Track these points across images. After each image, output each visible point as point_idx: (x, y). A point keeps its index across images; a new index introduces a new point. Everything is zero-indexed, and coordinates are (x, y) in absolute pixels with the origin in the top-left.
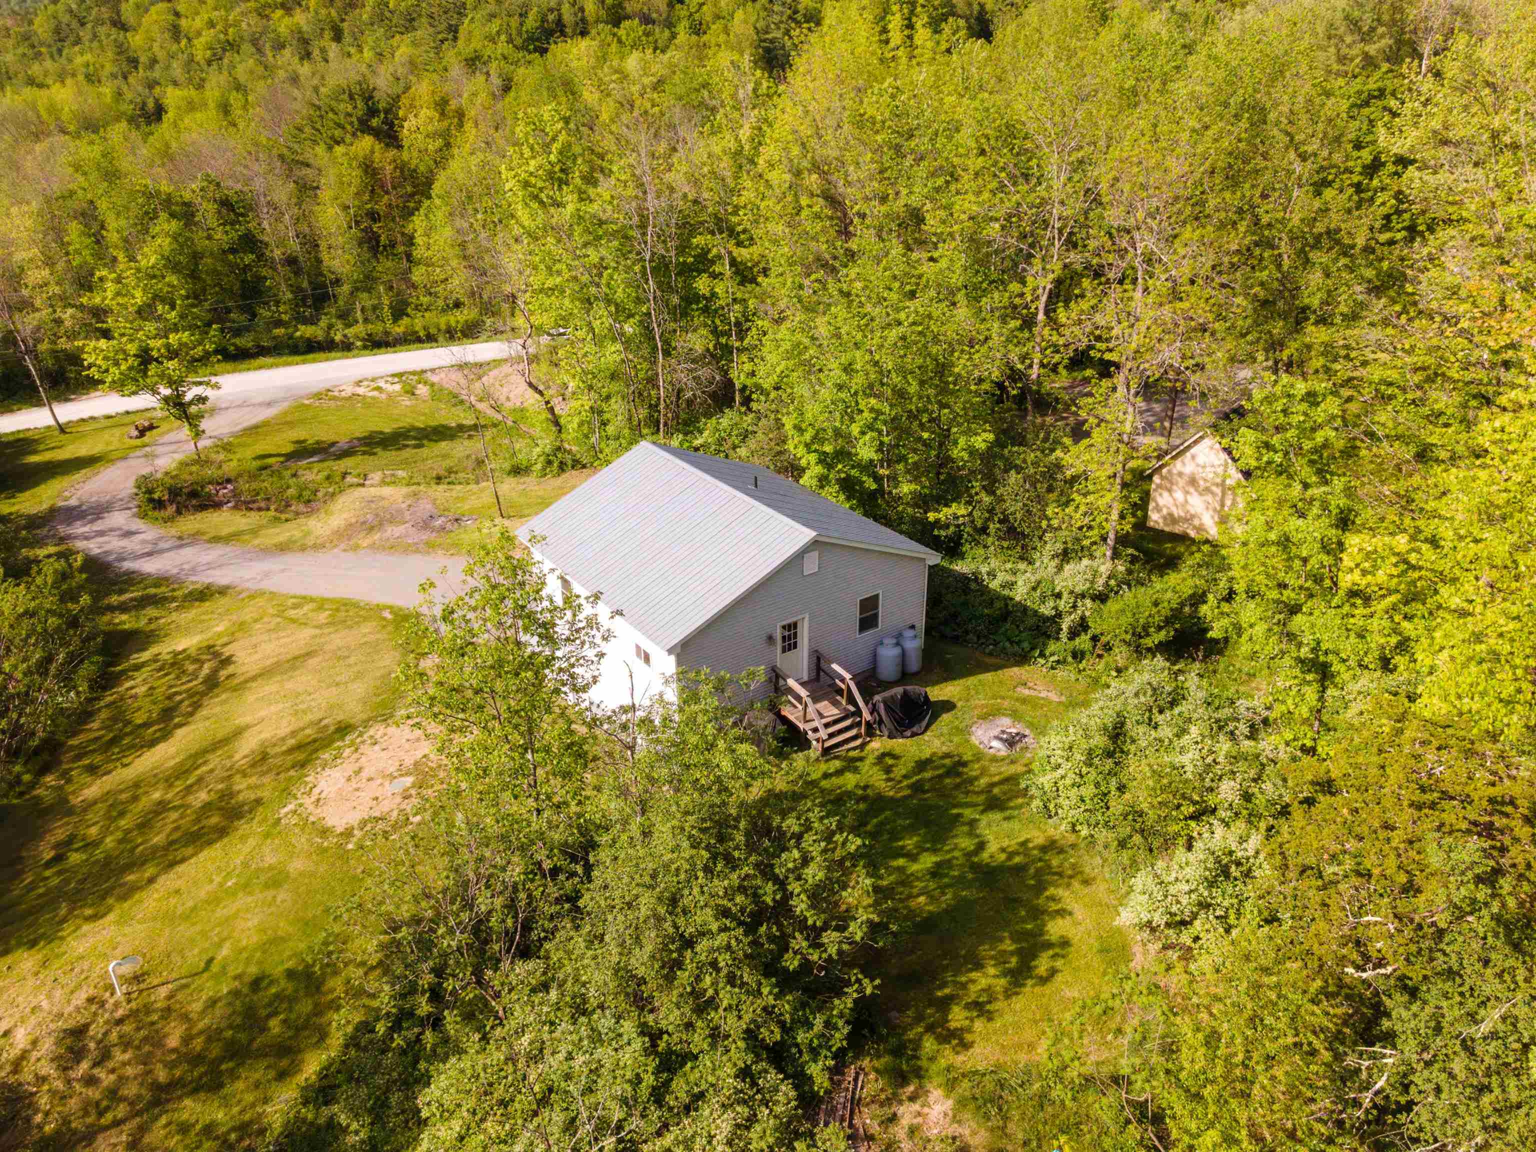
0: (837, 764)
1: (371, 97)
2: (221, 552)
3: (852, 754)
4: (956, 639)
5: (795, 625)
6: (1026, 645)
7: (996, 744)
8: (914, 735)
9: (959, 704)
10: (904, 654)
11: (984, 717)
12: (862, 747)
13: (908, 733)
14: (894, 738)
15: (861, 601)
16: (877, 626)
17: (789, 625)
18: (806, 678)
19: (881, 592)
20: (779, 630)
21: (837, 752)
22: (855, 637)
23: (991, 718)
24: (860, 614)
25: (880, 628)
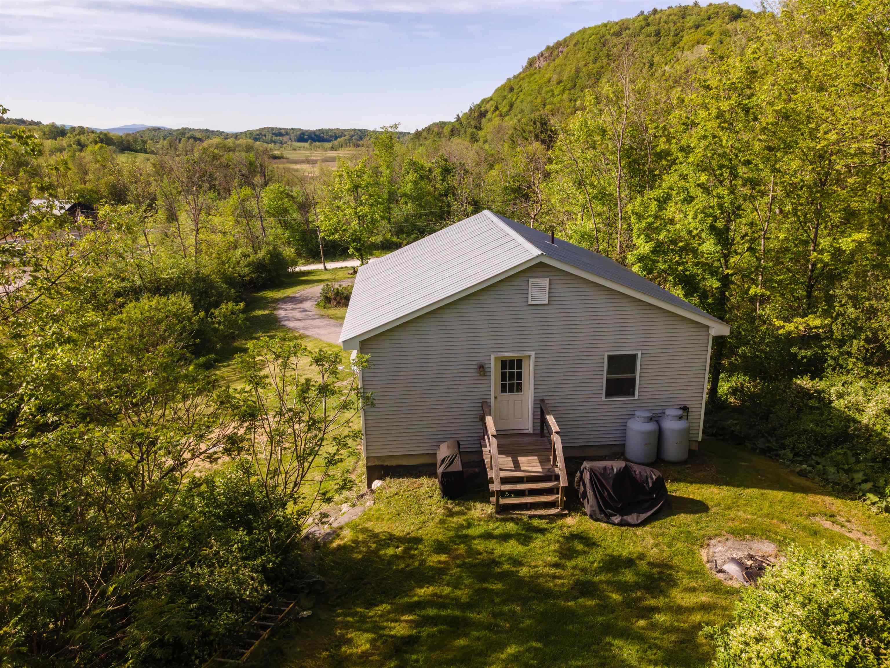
0: (511, 527)
1: (546, 124)
2: (325, 322)
3: (536, 522)
4: (766, 452)
5: (519, 363)
6: (859, 476)
7: (732, 568)
8: (621, 524)
9: (713, 510)
10: (660, 433)
11: (735, 533)
12: (552, 519)
13: (617, 519)
14: (597, 520)
15: (610, 357)
16: (633, 395)
17: (512, 362)
18: (530, 431)
19: (639, 353)
20: (493, 362)
21: (518, 514)
22: (600, 399)
23: (747, 536)
24: (609, 373)
25: (636, 398)
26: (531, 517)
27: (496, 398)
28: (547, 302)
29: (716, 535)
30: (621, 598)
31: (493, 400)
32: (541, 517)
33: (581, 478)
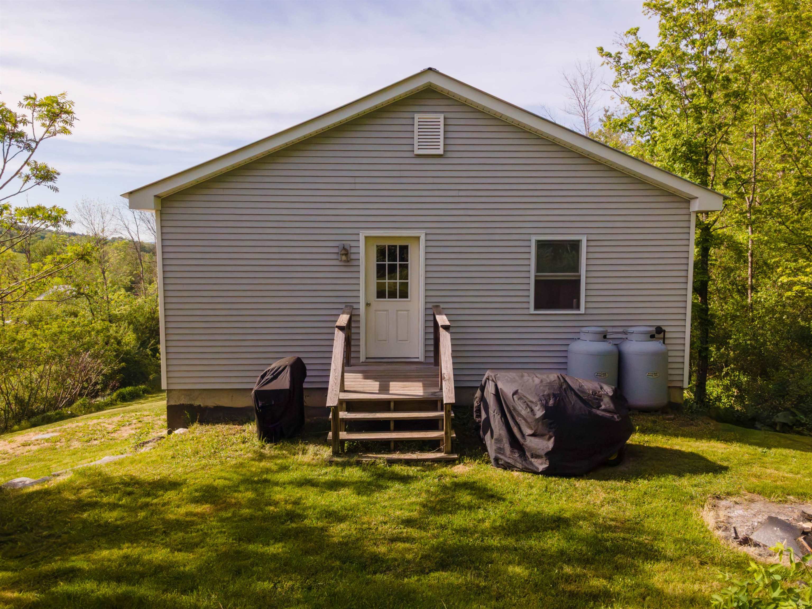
0: (351, 473)
5: (404, 250)
10: (621, 360)
11: (766, 492)
12: (427, 464)
14: (507, 467)
15: (541, 245)
16: (578, 307)
17: (392, 249)
18: (422, 359)
19: (584, 239)
20: (362, 243)
21: (370, 457)
22: (526, 312)
23: (791, 497)
24: (539, 269)
25: (582, 311)
26: (391, 462)
27: (368, 305)
28: (441, 152)
29: (729, 494)
30: (526, 573)
31: (362, 306)
32: (408, 462)
33: (483, 399)
